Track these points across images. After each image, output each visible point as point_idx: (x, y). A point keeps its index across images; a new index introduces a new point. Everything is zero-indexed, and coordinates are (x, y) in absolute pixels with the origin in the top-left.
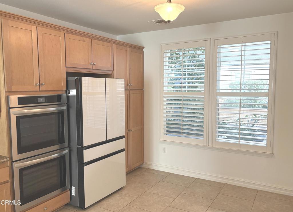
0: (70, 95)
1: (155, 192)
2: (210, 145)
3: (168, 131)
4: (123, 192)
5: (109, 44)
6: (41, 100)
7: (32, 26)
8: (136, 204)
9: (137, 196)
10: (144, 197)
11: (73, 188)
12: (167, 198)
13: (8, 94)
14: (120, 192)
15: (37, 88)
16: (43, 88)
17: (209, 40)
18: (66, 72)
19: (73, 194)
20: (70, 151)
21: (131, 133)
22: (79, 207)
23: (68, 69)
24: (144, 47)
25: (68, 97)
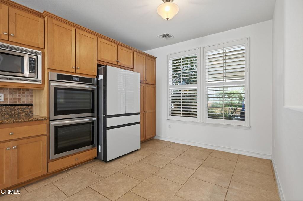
0: (99, 79)
1: (161, 153)
2: (202, 121)
3: (172, 113)
4: (138, 153)
5: (131, 51)
6: (76, 79)
7: (72, 28)
8: (145, 161)
9: (147, 156)
10: (152, 156)
11: (100, 146)
12: (169, 157)
13: (49, 70)
14: (136, 153)
15: (74, 71)
16: (78, 71)
17: (200, 49)
18: (97, 64)
19: (100, 151)
20: (98, 119)
21: (147, 114)
22: (103, 161)
23: (99, 62)
24: (156, 58)
25: (98, 81)
